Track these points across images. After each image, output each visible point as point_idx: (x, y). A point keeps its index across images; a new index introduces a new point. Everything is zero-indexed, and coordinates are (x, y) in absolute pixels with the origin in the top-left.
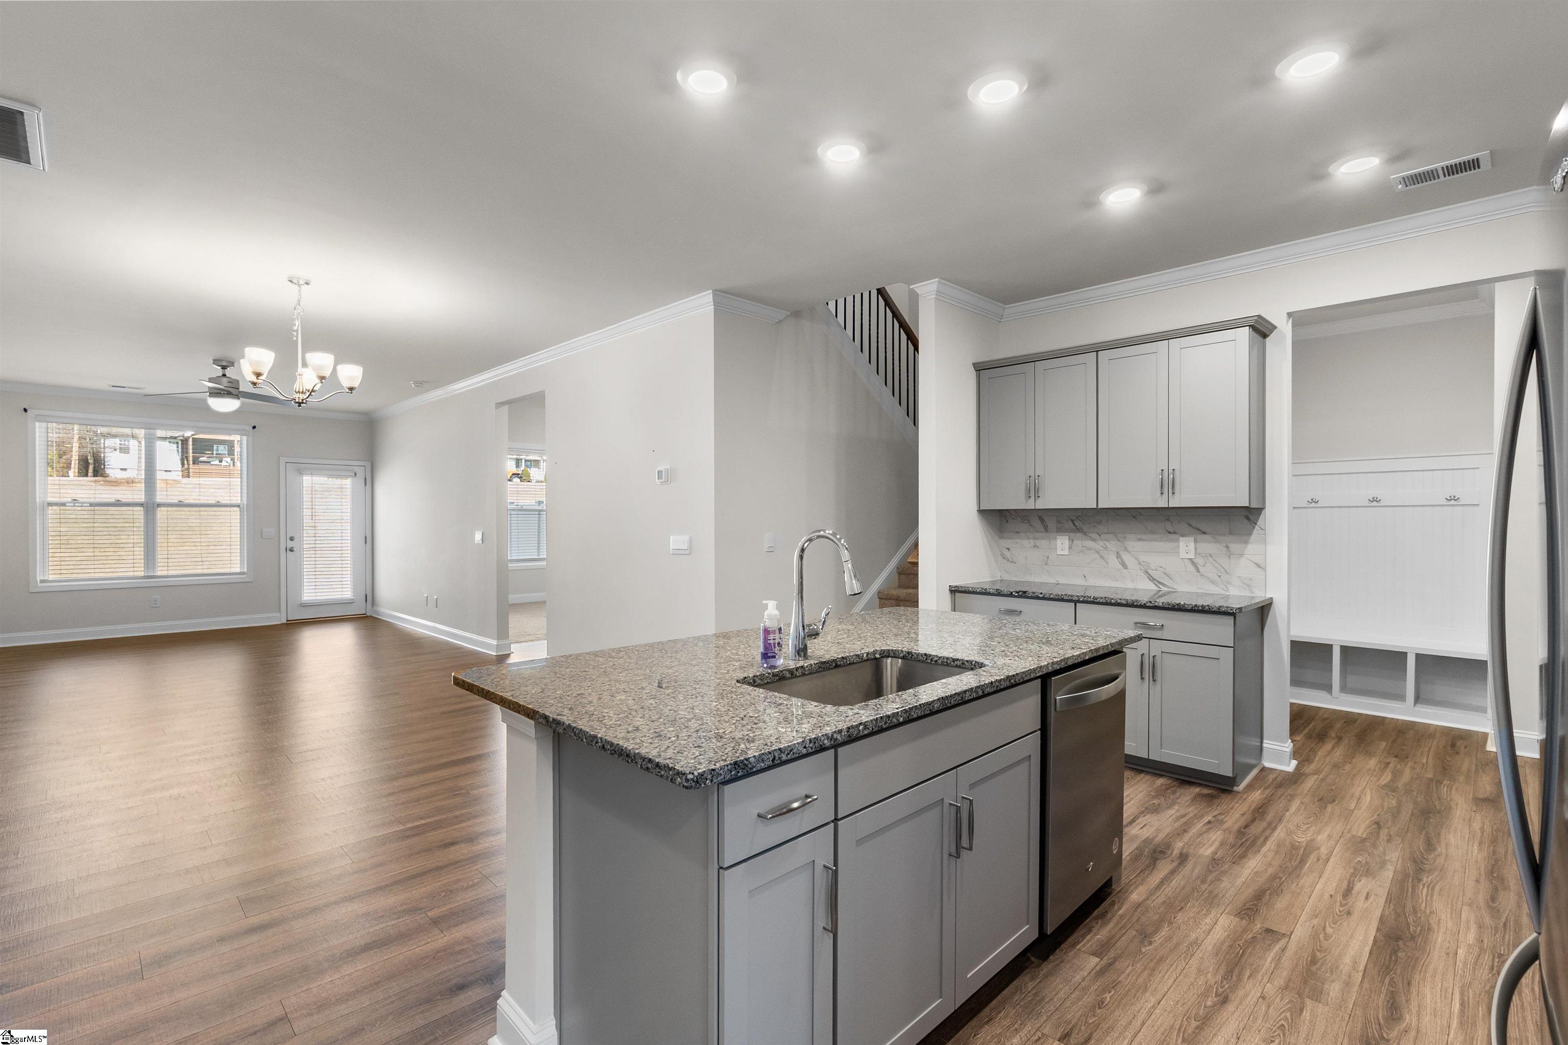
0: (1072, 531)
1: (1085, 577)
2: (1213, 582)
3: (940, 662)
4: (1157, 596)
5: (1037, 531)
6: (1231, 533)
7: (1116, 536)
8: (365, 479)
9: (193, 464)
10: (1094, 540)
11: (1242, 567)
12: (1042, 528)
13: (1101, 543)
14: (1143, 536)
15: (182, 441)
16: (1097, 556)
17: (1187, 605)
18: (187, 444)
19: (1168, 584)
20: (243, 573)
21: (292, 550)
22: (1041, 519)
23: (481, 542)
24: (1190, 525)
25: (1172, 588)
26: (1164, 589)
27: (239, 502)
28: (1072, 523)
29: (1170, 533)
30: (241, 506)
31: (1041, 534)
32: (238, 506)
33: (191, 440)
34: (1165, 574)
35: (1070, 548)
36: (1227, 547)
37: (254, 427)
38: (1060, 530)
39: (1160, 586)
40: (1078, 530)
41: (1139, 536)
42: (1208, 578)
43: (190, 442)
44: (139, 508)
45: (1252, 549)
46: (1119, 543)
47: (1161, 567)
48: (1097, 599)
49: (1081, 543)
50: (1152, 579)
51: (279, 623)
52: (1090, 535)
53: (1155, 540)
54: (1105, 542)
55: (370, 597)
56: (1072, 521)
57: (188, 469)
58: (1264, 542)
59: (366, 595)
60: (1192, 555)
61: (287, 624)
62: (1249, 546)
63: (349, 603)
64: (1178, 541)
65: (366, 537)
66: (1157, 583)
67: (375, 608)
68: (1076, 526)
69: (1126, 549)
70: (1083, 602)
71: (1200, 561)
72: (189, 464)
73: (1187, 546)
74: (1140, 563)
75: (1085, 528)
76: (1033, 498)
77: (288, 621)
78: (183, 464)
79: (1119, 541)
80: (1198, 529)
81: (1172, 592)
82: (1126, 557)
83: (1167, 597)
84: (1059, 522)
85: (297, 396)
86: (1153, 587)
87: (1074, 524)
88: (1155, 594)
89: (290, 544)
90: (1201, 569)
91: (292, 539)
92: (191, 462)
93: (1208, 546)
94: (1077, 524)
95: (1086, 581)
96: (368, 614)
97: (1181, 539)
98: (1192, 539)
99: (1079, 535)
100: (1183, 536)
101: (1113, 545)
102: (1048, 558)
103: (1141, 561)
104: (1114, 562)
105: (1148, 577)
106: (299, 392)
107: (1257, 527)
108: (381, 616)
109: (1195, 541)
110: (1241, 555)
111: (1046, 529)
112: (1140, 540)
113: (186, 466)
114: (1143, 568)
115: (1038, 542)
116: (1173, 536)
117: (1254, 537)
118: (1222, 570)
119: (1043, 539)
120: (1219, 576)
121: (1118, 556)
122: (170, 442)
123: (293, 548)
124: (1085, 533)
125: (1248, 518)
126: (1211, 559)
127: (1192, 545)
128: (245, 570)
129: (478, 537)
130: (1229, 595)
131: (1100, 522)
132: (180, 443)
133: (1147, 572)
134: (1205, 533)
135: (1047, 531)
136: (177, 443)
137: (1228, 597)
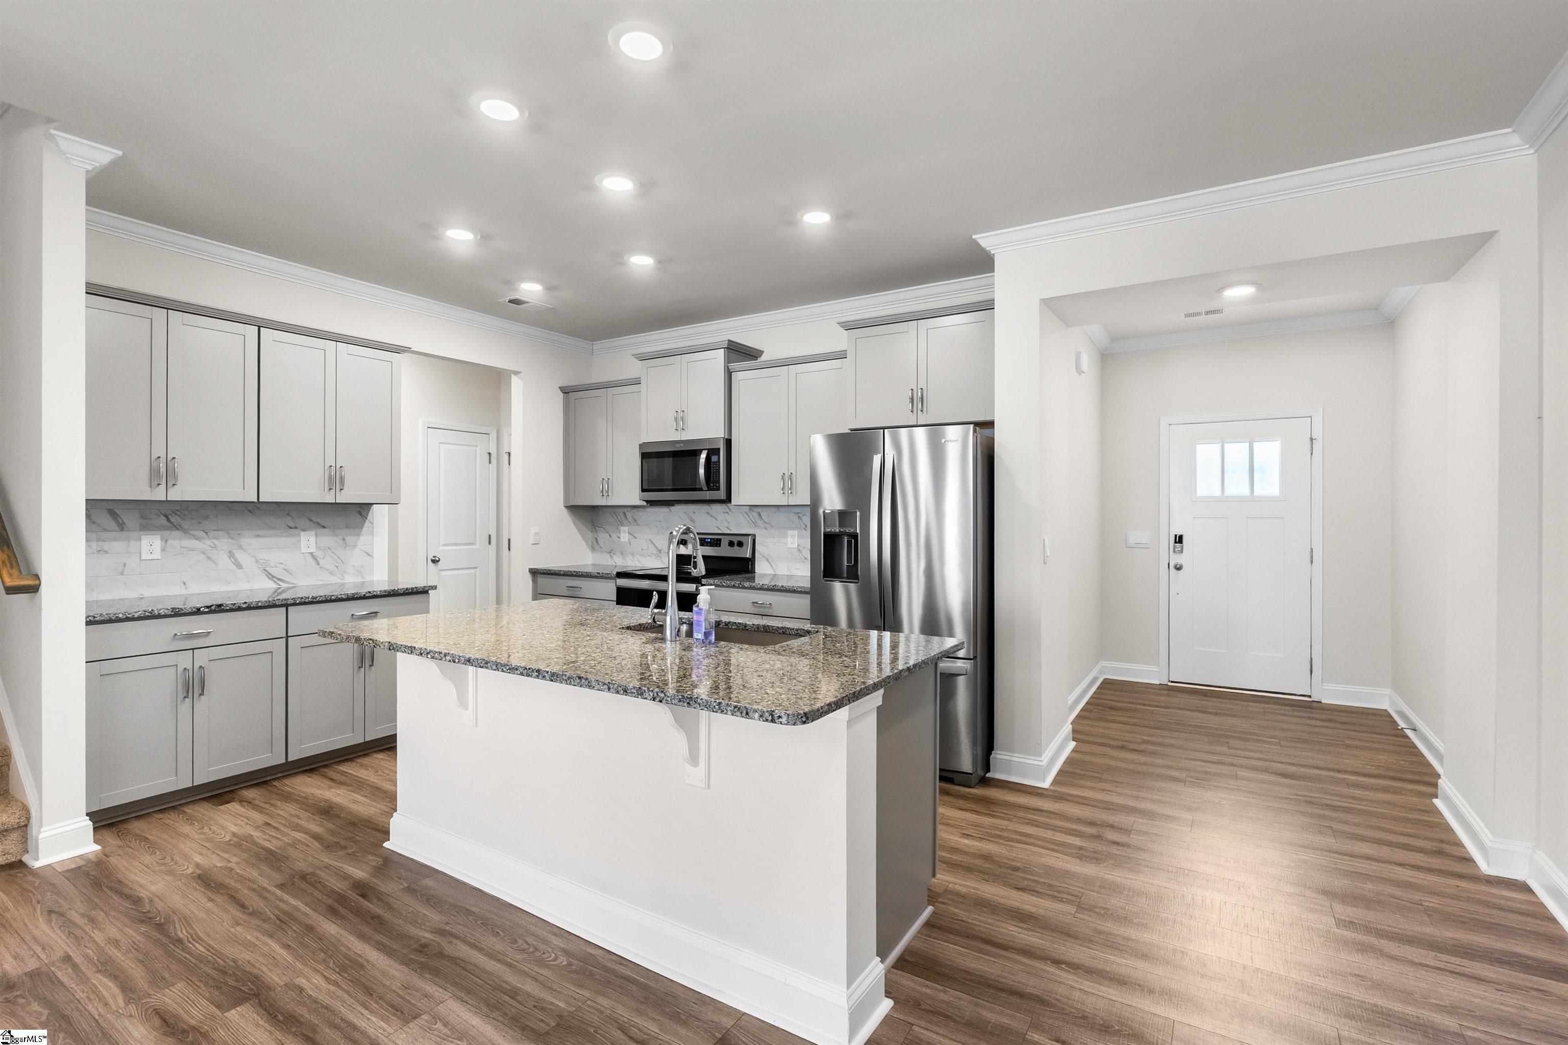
0: (165, 528)
1: (184, 584)
2: (331, 573)
3: (649, 627)
4: (276, 593)
5: (105, 530)
6: (347, 527)
7: (228, 533)
10: (198, 539)
11: (355, 557)
12: (112, 524)
13: (208, 542)
14: (261, 532)
16: (203, 557)
17: (401, 589)
19: (287, 580)
22: (113, 514)
24: (311, 520)
25: (293, 583)
26: (284, 585)
28: (165, 519)
29: (290, 528)
31: (113, 534)
34: (285, 570)
35: (163, 550)
36: (344, 540)
38: (146, 527)
39: (280, 583)
40: (176, 527)
41: (259, 533)
42: (327, 570)
45: (363, 539)
46: (231, 541)
47: (280, 563)
48: (316, 598)
49: (178, 541)
50: (271, 577)
52: (192, 532)
53: (276, 536)
54: (213, 540)
56: (166, 516)
58: (372, 533)
60: (313, 549)
62: (361, 538)
64: (299, 535)
66: (276, 581)
68: (171, 523)
69: (240, 547)
70: (295, 604)
71: (319, 554)
73: (308, 541)
74: (257, 562)
75: (186, 524)
76: (163, 486)
79: (233, 538)
80: (318, 524)
81: (295, 587)
82: (241, 556)
83: (287, 593)
84: (143, 517)
86: (272, 585)
87: (168, 520)
88: (275, 592)
90: (321, 561)
93: (328, 540)
94: (172, 519)
95: (186, 588)
97: (302, 533)
98: (314, 533)
99: (176, 533)
100: (304, 530)
101: (223, 543)
102: (125, 565)
103: (258, 559)
104: (224, 561)
105: (268, 576)
107: (367, 521)
109: (316, 535)
110: (355, 546)
111: (122, 527)
112: (258, 536)
114: (260, 566)
115: (106, 546)
116: (292, 531)
117: (365, 529)
118: (339, 561)
119: (115, 539)
120: (337, 567)
121: (231, 555)
124: (185, 531)
125: (360, 513)
126: (330, 552)
127: (313, 539)
130: (345, 583)
131: (206, 517)
133: (265, 570)
134: (324, 527)
135: (122, 530)
137: (343, 585)
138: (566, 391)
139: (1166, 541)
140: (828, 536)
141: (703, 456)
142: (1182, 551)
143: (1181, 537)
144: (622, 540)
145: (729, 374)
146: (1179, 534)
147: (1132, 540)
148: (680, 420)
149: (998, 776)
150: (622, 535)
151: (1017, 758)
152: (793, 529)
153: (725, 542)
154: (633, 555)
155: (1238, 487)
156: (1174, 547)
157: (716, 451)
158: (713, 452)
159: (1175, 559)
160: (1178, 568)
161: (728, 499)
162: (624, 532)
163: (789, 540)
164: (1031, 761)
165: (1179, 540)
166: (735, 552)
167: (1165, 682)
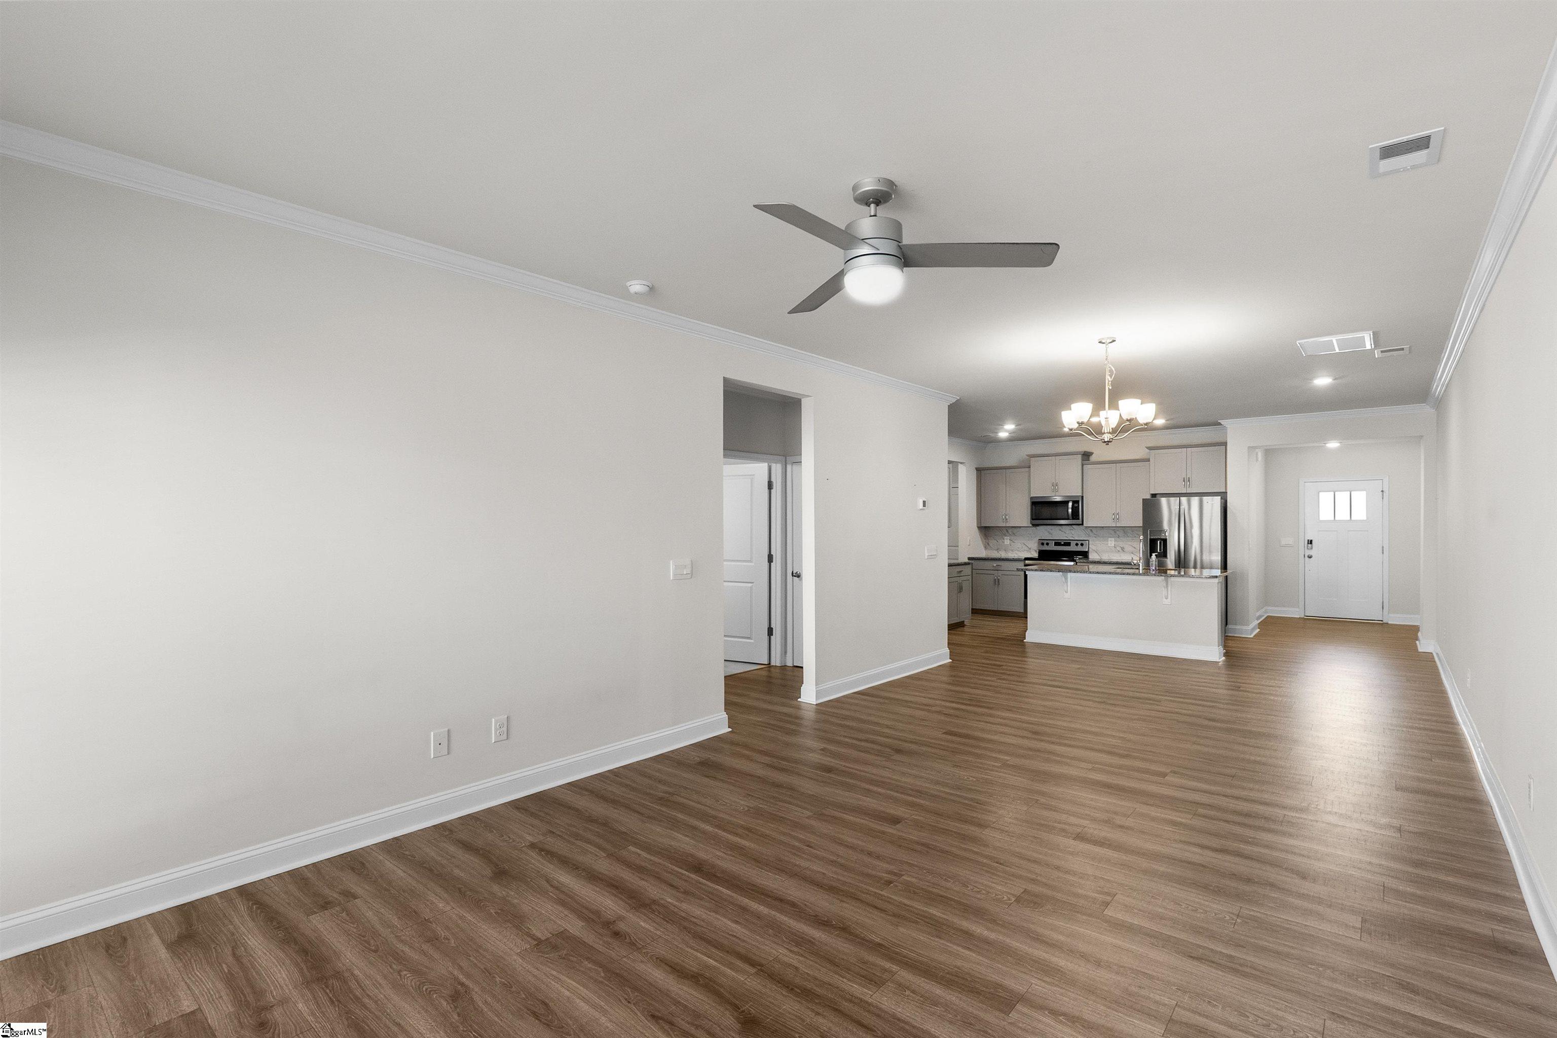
138: (979, 470)
139: (1303, 543)
140: (1151, 540)
141: (1070, 504)
142: (1312, 548)
143: (1311, 541)
144: (1006, 543)
145: (1083, 465)
146: (1310, 539)
147: (1283, 543)
148: (1055, 485)
149: (1230, 635)
150: (1005, 541)
151: (1238, 627)
152: (1111, 537)
153: (1073, 543)
154: (1012, 551)
155: (1343, 515)
156: (1308, 546)
157: (1077, 502)
158: (1075, 502)
159: (1308, 553)
160: (1310, 557)
161: (1082, 524)
162: (1007, 539)
163: (1109, 542)
164: (1245, 628)
165: (1310, 542)
166: (1079, 548)
167: (1302, 616)
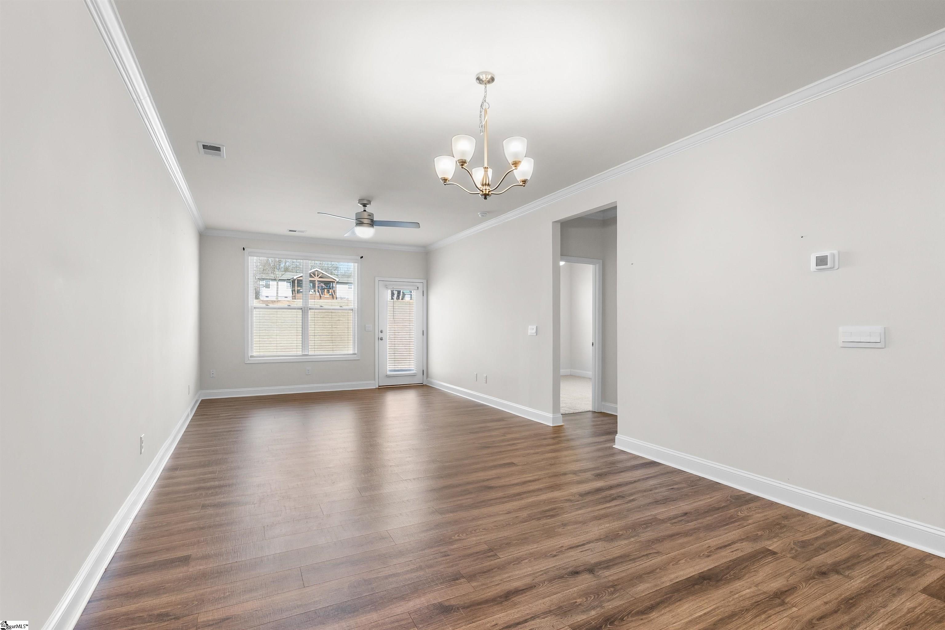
8: (423, 291)
9: (297, 293)
15: (292, 281)
18: (295, 283)
20: (354, 354)
21: (381, 339)
23: (535, 334)
27: (353, 307)
30: (354, 310)
32: (352, 310)
33: (296, 280)
37: (362, 257)
43: (296, 282)
44: (299, 311)
51: (375, 388)
55: (426, 372)
57: (295, 296)
59: (423, 370)
61: (379, 388)
63: (414, 375)
65: (423, 331)
67: (428, 379)
72: (295, 294)
77: (379, 386)
78: (293, 294)
85: (484, 188)
89: (381, 335)
91: (381, 332)
92: (296, 292)
96: (424, 384)
106: (486, 184)
108: (432, 385)
113: (294, 295)
122: (287, 282)
123: (382, 337)
128: (356, 352)
129: (531, 330)
132: (291, 282)
136: (290, 282)
